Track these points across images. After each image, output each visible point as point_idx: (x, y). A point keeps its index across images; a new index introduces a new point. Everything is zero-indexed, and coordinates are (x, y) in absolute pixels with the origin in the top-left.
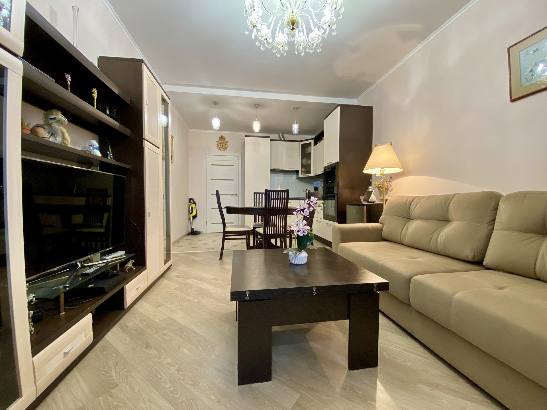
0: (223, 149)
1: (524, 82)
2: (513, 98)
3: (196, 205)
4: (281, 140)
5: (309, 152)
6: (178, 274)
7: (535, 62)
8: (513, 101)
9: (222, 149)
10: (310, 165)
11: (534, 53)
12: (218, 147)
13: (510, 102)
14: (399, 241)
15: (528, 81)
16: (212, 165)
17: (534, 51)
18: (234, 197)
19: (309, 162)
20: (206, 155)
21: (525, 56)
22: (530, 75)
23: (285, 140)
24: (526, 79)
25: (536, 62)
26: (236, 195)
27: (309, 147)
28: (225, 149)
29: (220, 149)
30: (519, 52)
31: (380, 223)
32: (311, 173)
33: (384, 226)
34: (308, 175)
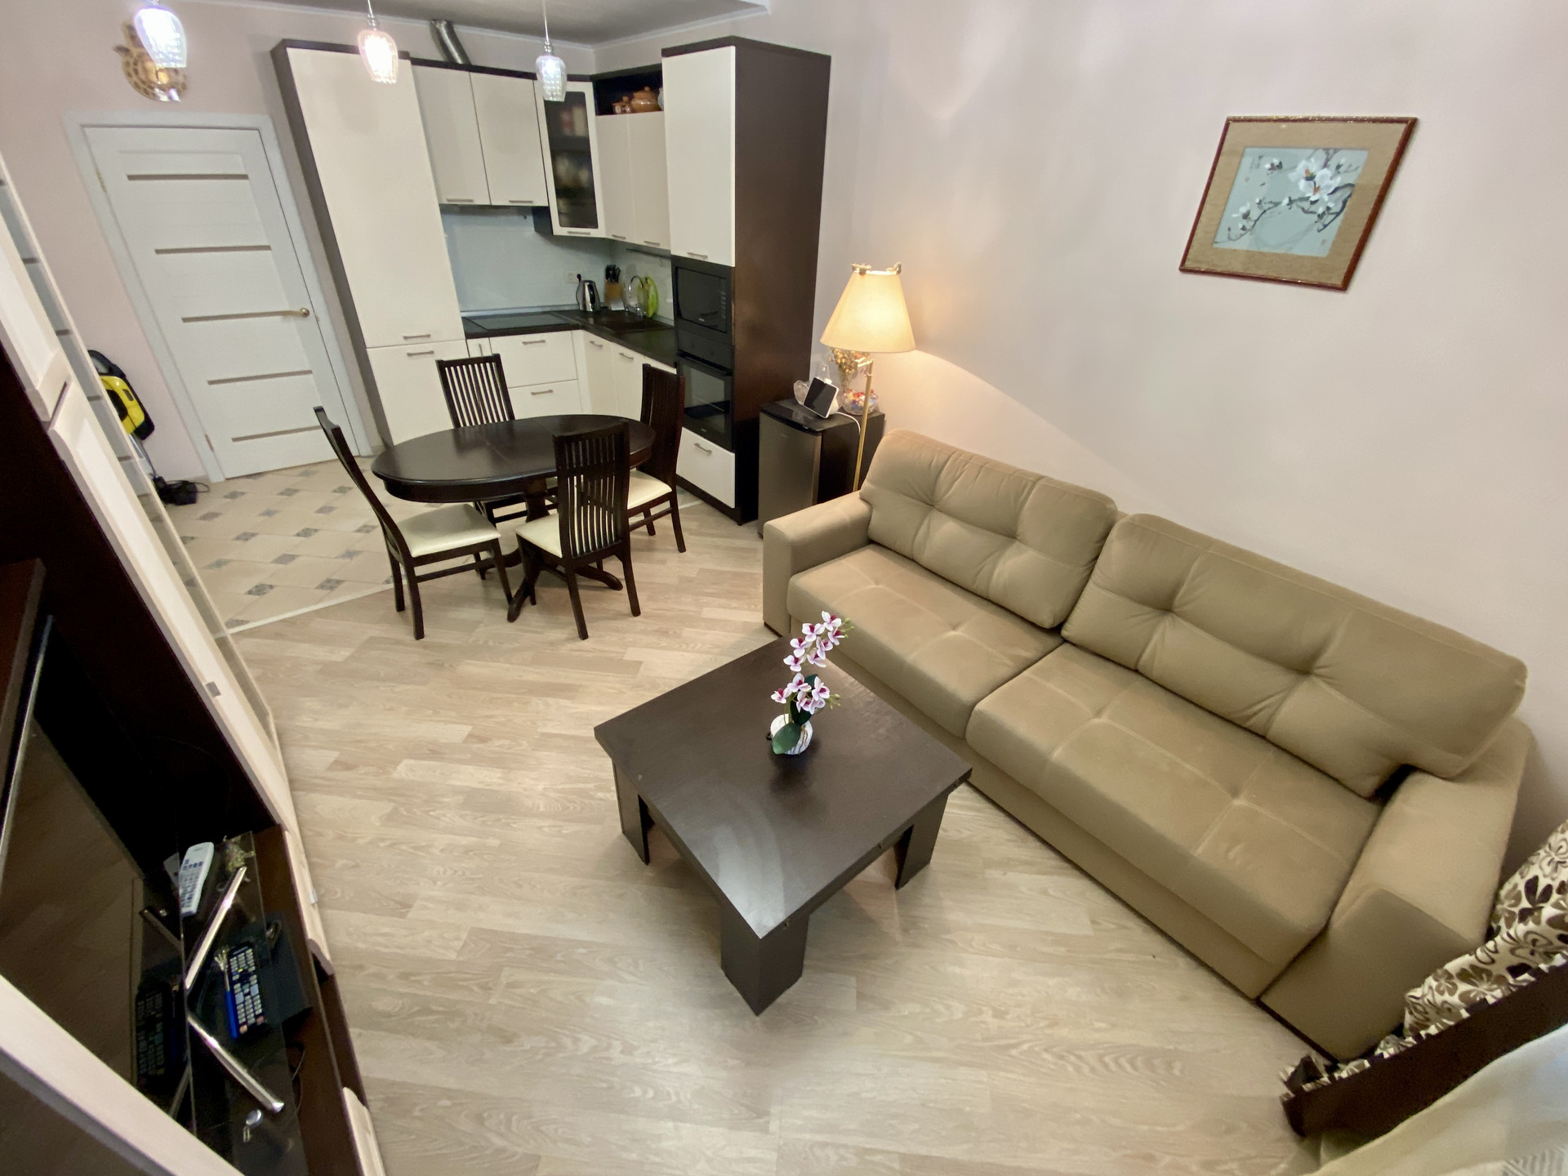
1: (1222, 235)
2: (1188, 264)
3: (122, 376)
4: (450, 64)
5: (579, 132)
6: (336, 754)
7: (1262, 198)
8: (1184, 269)
10: (590, 189)
11: (1270, 172)
12: (135, 78)
13: (1178, 270)
14: (906, 552)
15: (1229, 238)
17: (1273, 167)
18: (292, 324)
19: (583, 175)
20: (83, 126)
21: (1251, 167)
22: (1241, 226)
23: (469, 67)
24: (1229, 229)
25: (1264, 198)
26: (306, 314)
30: (1245, 147)
31: (863, 499)
32: (595, 225)
33: (874, 511)
34: (589, 234)
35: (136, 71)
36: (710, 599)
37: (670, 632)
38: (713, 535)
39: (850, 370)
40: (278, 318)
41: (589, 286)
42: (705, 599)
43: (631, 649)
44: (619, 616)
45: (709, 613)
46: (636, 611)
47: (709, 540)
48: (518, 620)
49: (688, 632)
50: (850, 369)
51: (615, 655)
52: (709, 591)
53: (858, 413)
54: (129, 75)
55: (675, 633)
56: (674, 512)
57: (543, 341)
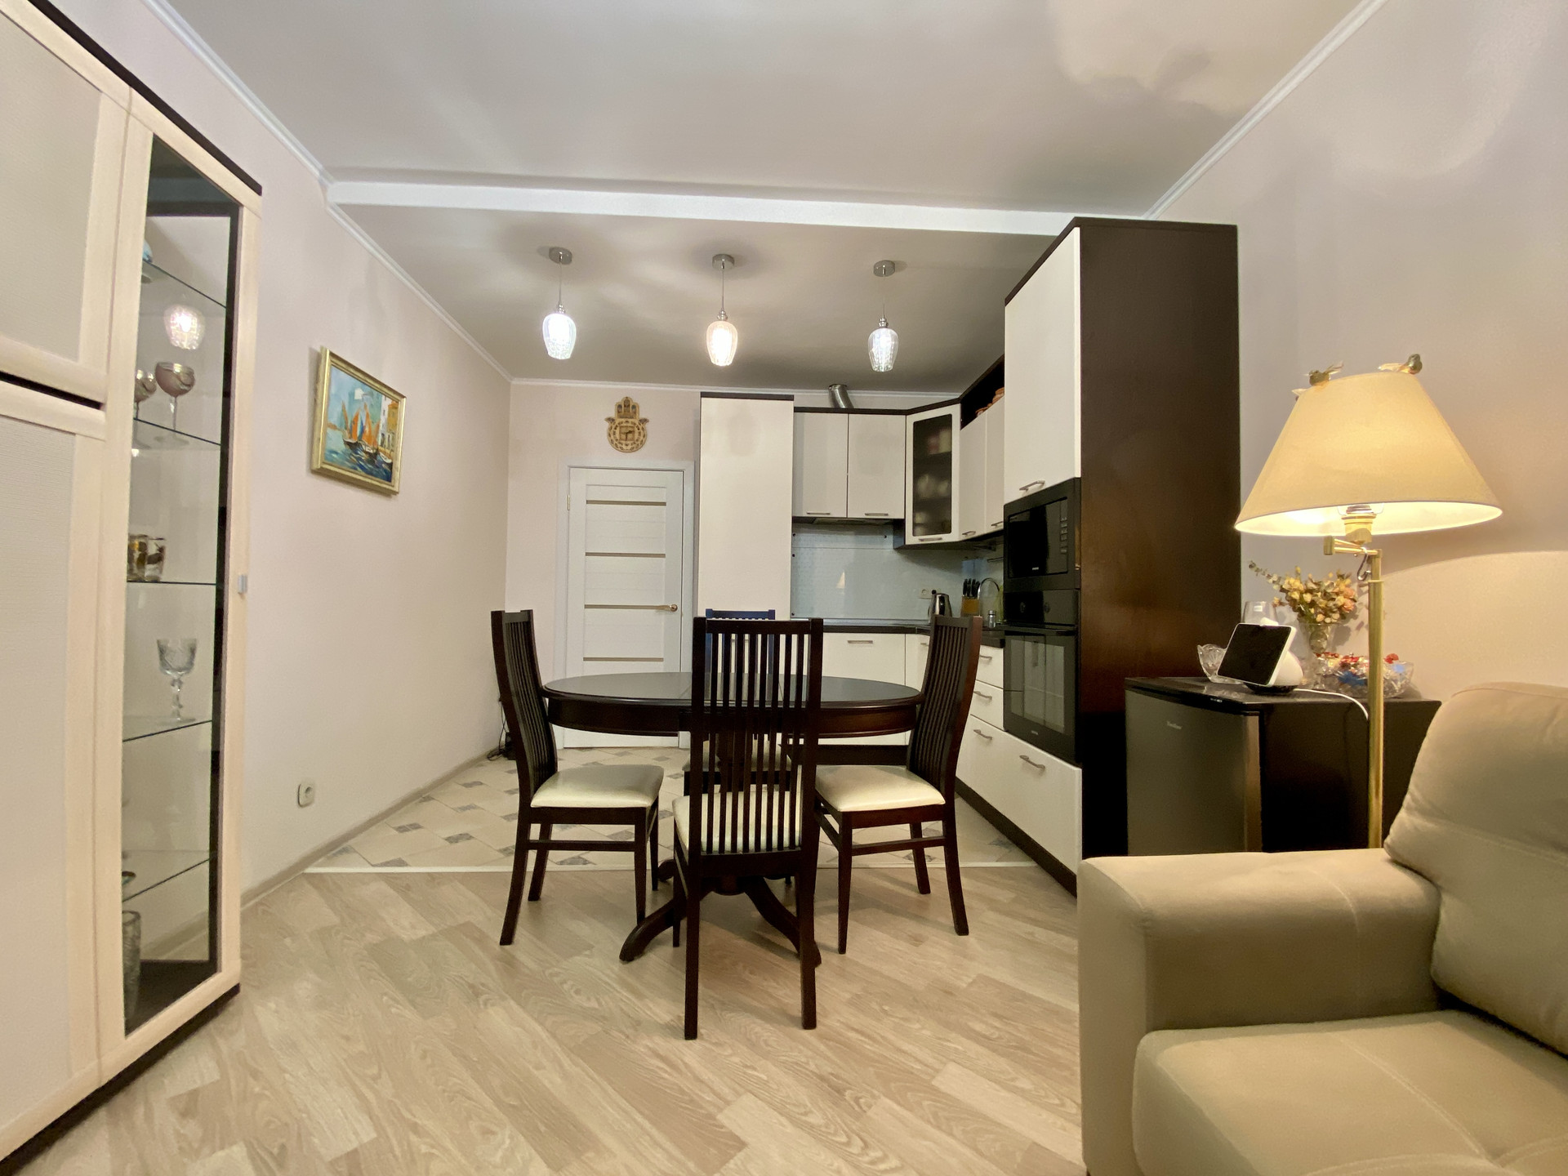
0: (629, 447)
4: (836, 410)
5: (943, 449)
9: (624, 447)
10: (947, 501)
12: (612, 437)
16: (588, 502)
18: (663, 617)
19: (942, 488)
20: (570, 467)
23: (850, 410)
26: (674, 609)
27: (944, 435)
28: (637, 446)
29: (616, 444)
31: (1399, 862)
32: (949, 531)
33: (1446, 899)
34: (940, 539)
35: (614, 433)
36: (974, 1049)
37: (848, 1094)
38: (1035, 922)
39: (1326, 615)
40: (653, 611)
41: (940, 598)
42: (958, 1043)
43: (748, 1100)
44: (777, 1016)
45: (954, 1081)
46: (809, 1020)
47: (1024, 928)
48: (634, 964)
49: (884, 1111)
50: (1327, 612)
51: (709, 1097)
52: (978, 1027)
53: (1363, 685)
54: (610, 435)
55: (857, 1100)
56: (949, 841)
57: (871, 642)
